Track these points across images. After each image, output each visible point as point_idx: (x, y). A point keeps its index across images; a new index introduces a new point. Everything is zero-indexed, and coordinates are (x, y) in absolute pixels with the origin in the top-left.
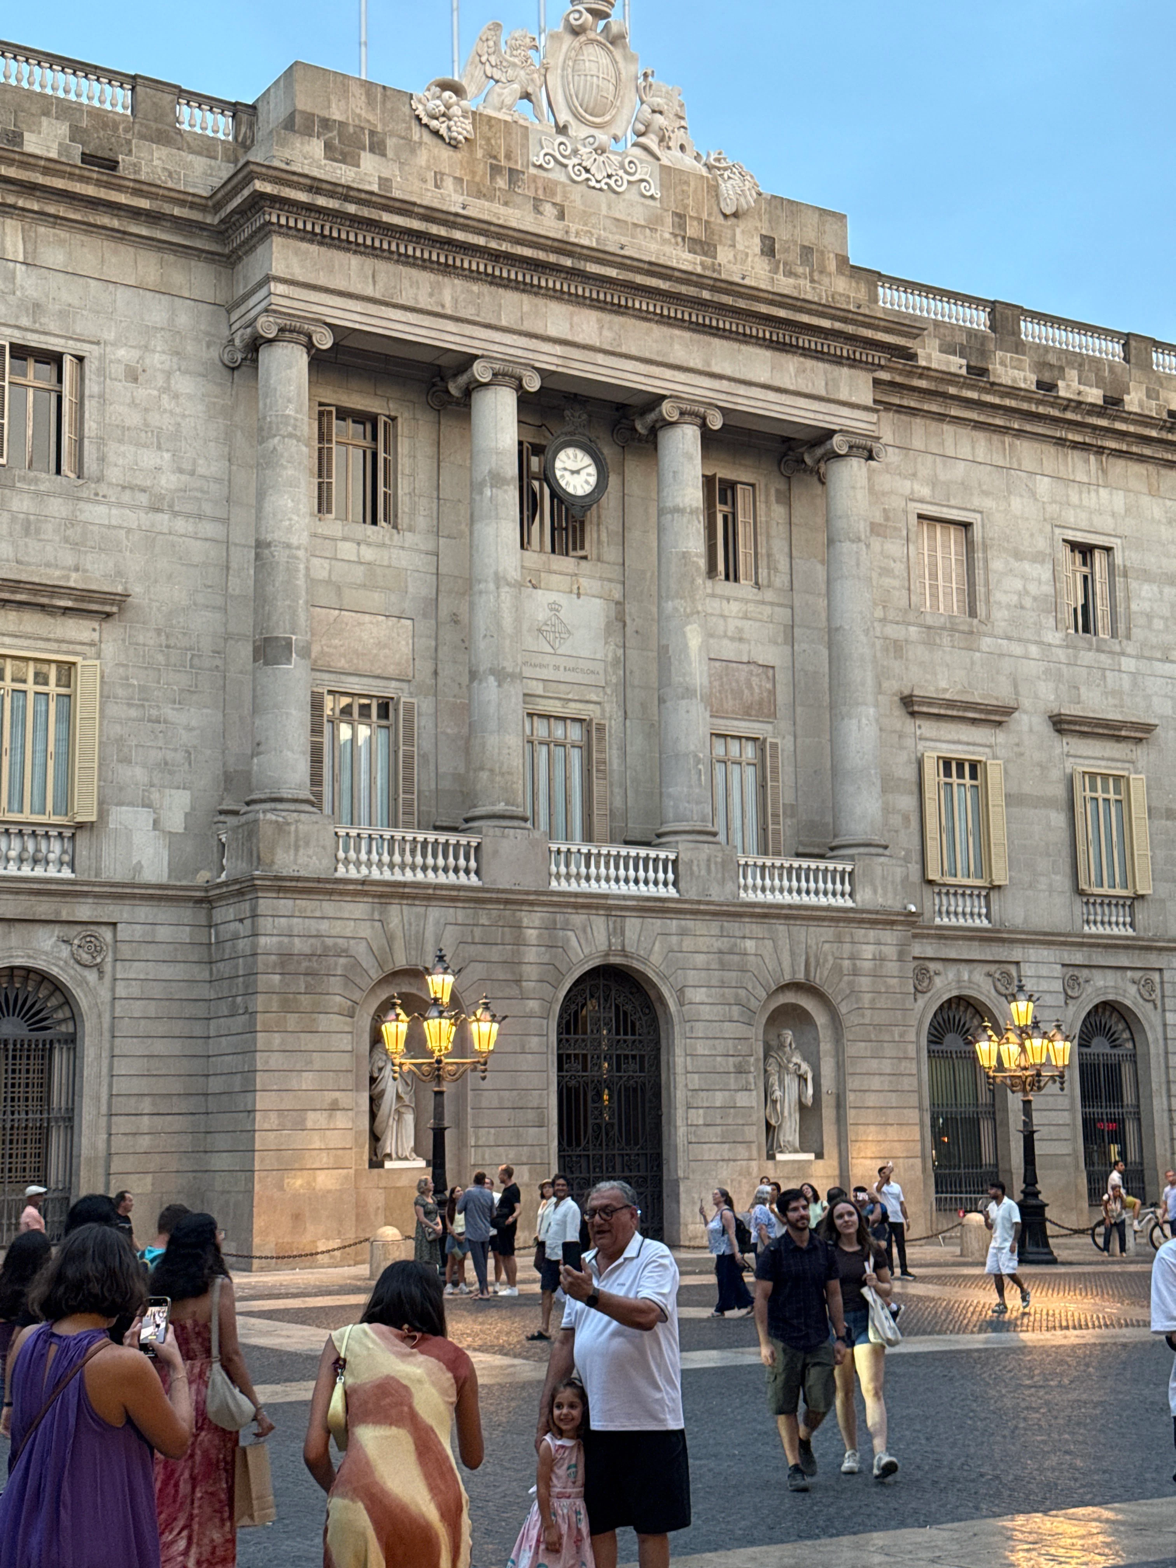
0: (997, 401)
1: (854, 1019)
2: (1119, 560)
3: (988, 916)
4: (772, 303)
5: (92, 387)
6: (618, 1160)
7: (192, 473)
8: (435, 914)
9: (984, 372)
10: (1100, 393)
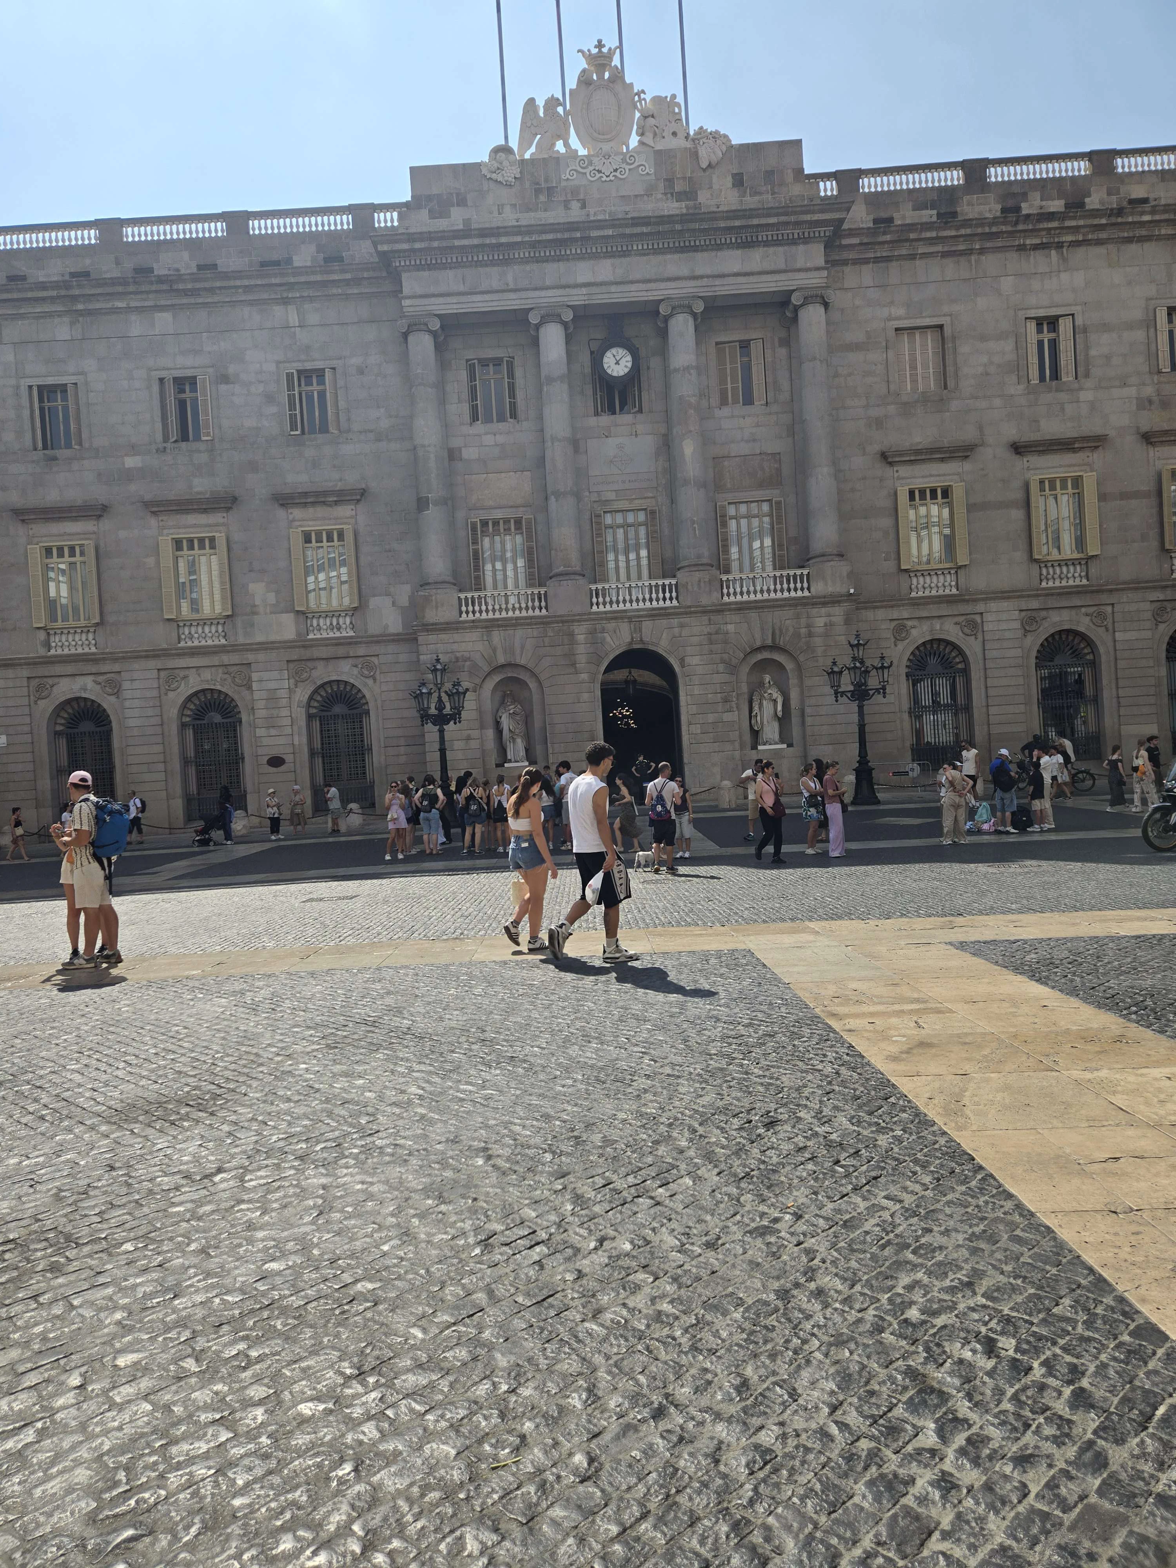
0: (954, 233)
1: (810, 664)
2: (1079, 321)
3: (957, 586)
4: (727, 218)
5: (341, 383)
9: (954, 214)
10: (1062, 202)
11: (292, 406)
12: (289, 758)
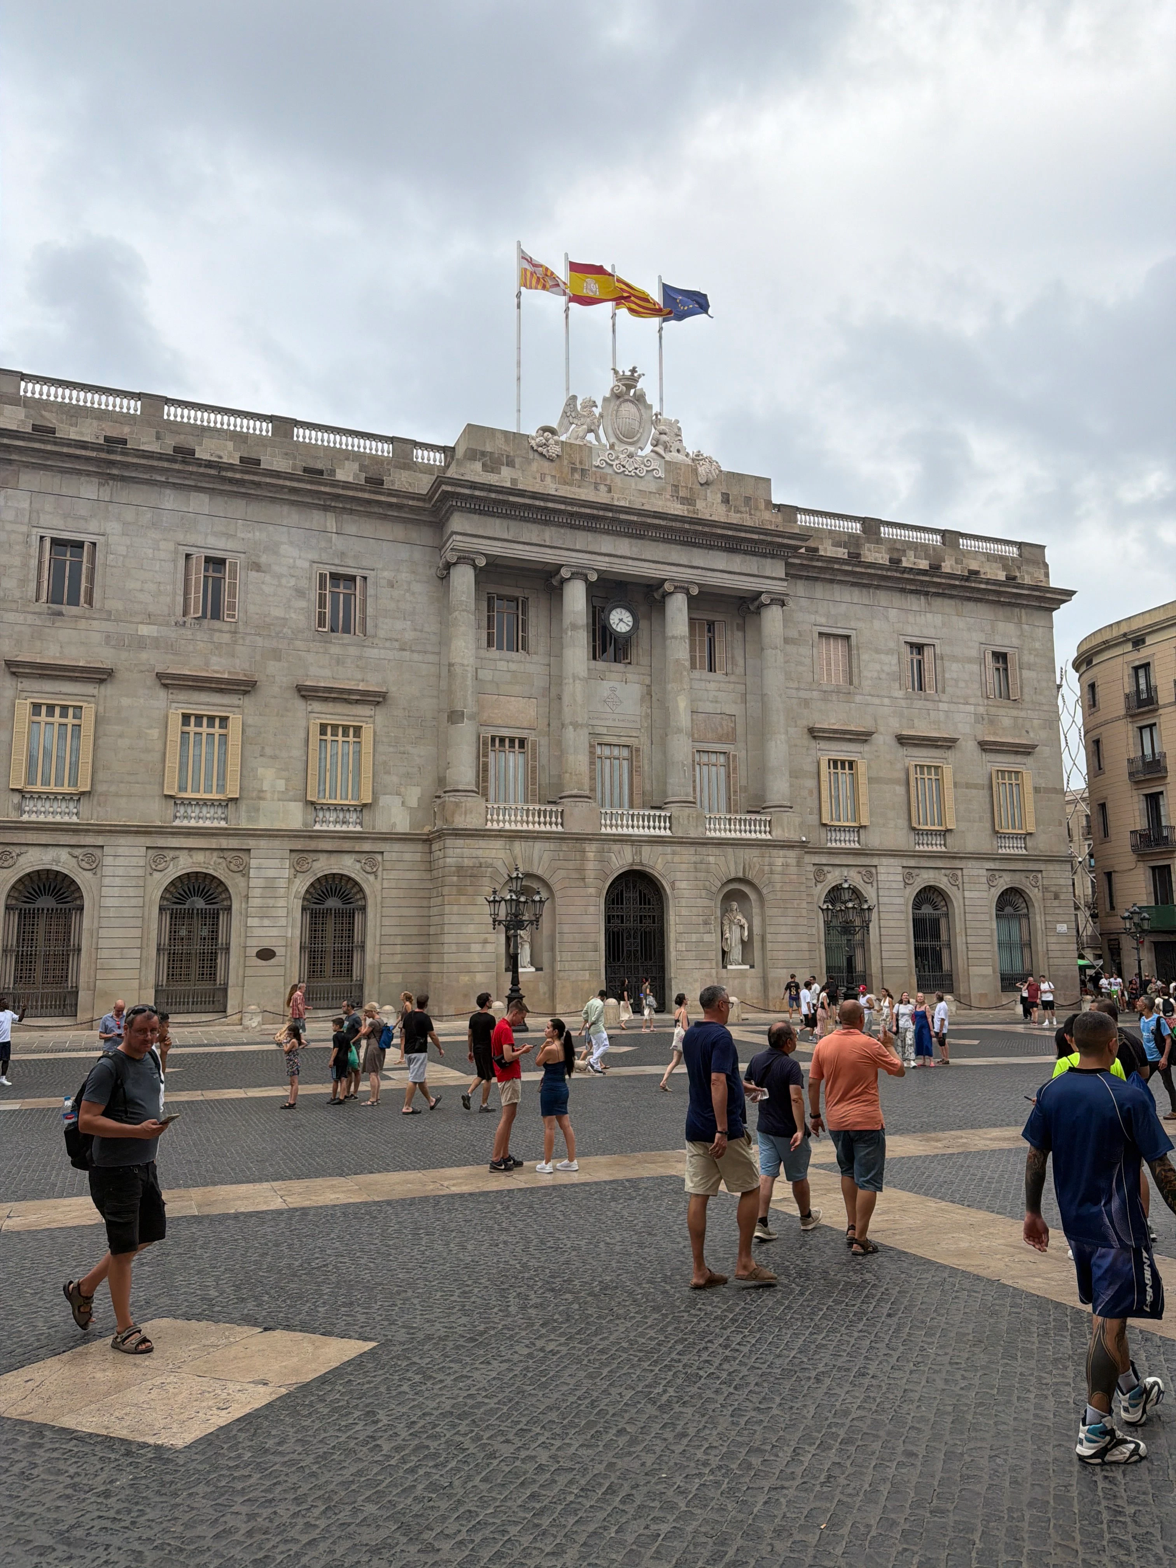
0: (863, 570)
1: (771, 896)
2: (938, 651)
3: (859, 842)
4: (723, 528)
5: (370, 591)
6: (641, 969)
7: (421, 631)
8: (538, 845)
9: (858, 555)
10: (927, 562)
11: (322, 604)
12: (279, 951)
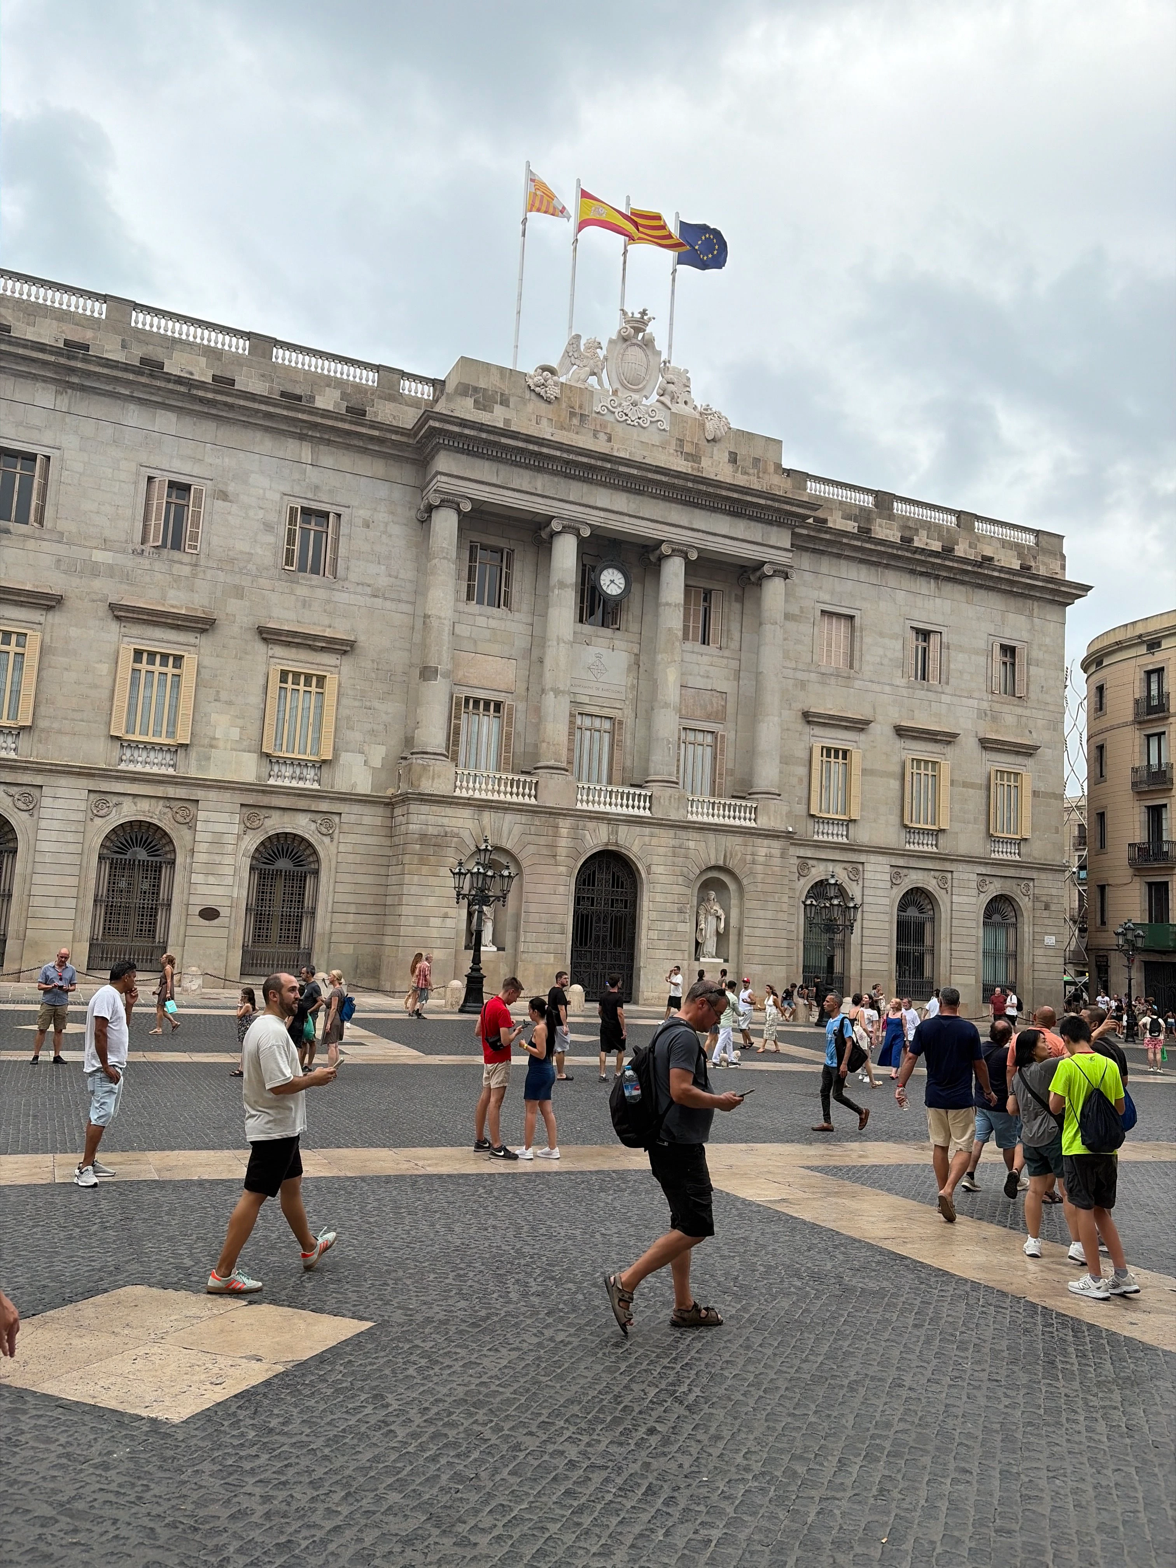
0: (873, 547)
1: (751, 888)
2: (944, 640)
3: (847, 837)
4: (729, 489)
5: (344, 530)
6: (608, 955)
7: (396, 578)
8: (509, 817)
9: (869, 531)
10: (940, 544)
11: (291, 540)
12: (223, 912)
